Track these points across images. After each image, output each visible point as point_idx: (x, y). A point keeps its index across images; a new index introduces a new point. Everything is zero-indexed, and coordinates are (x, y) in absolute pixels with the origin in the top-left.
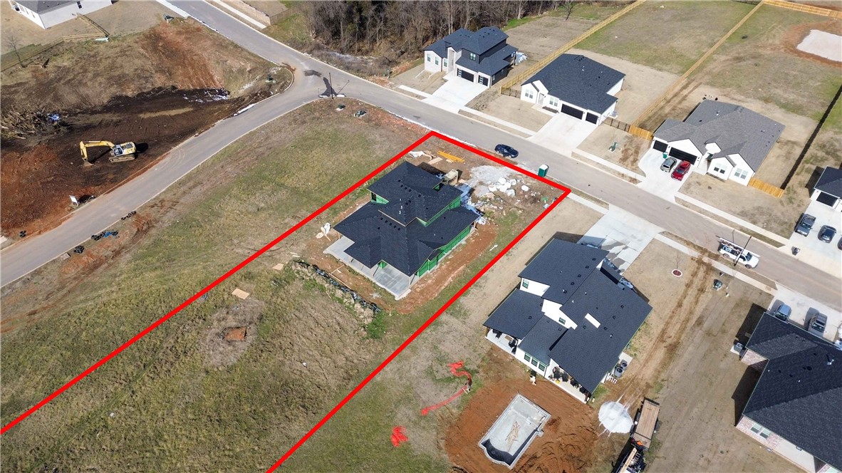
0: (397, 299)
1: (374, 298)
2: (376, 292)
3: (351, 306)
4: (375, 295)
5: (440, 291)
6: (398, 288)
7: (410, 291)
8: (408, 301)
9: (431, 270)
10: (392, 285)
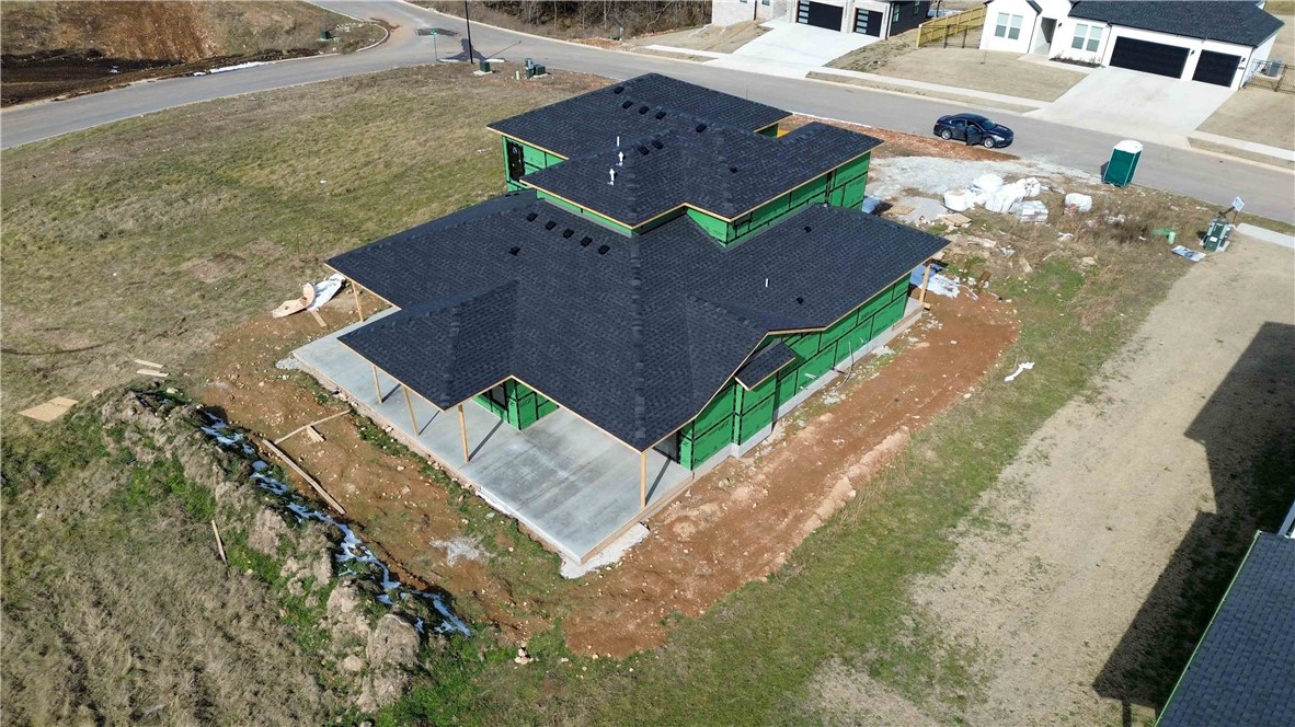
0: (571, 570)
1: (450, 560)
2: (469, 531)
3: (311, 602)
4: (460, 549)
5: (798, 541)
6: (583, 517)
7: (640, 533)
8: (627, 583)
9: (748, 444)
10: (555, 503)
